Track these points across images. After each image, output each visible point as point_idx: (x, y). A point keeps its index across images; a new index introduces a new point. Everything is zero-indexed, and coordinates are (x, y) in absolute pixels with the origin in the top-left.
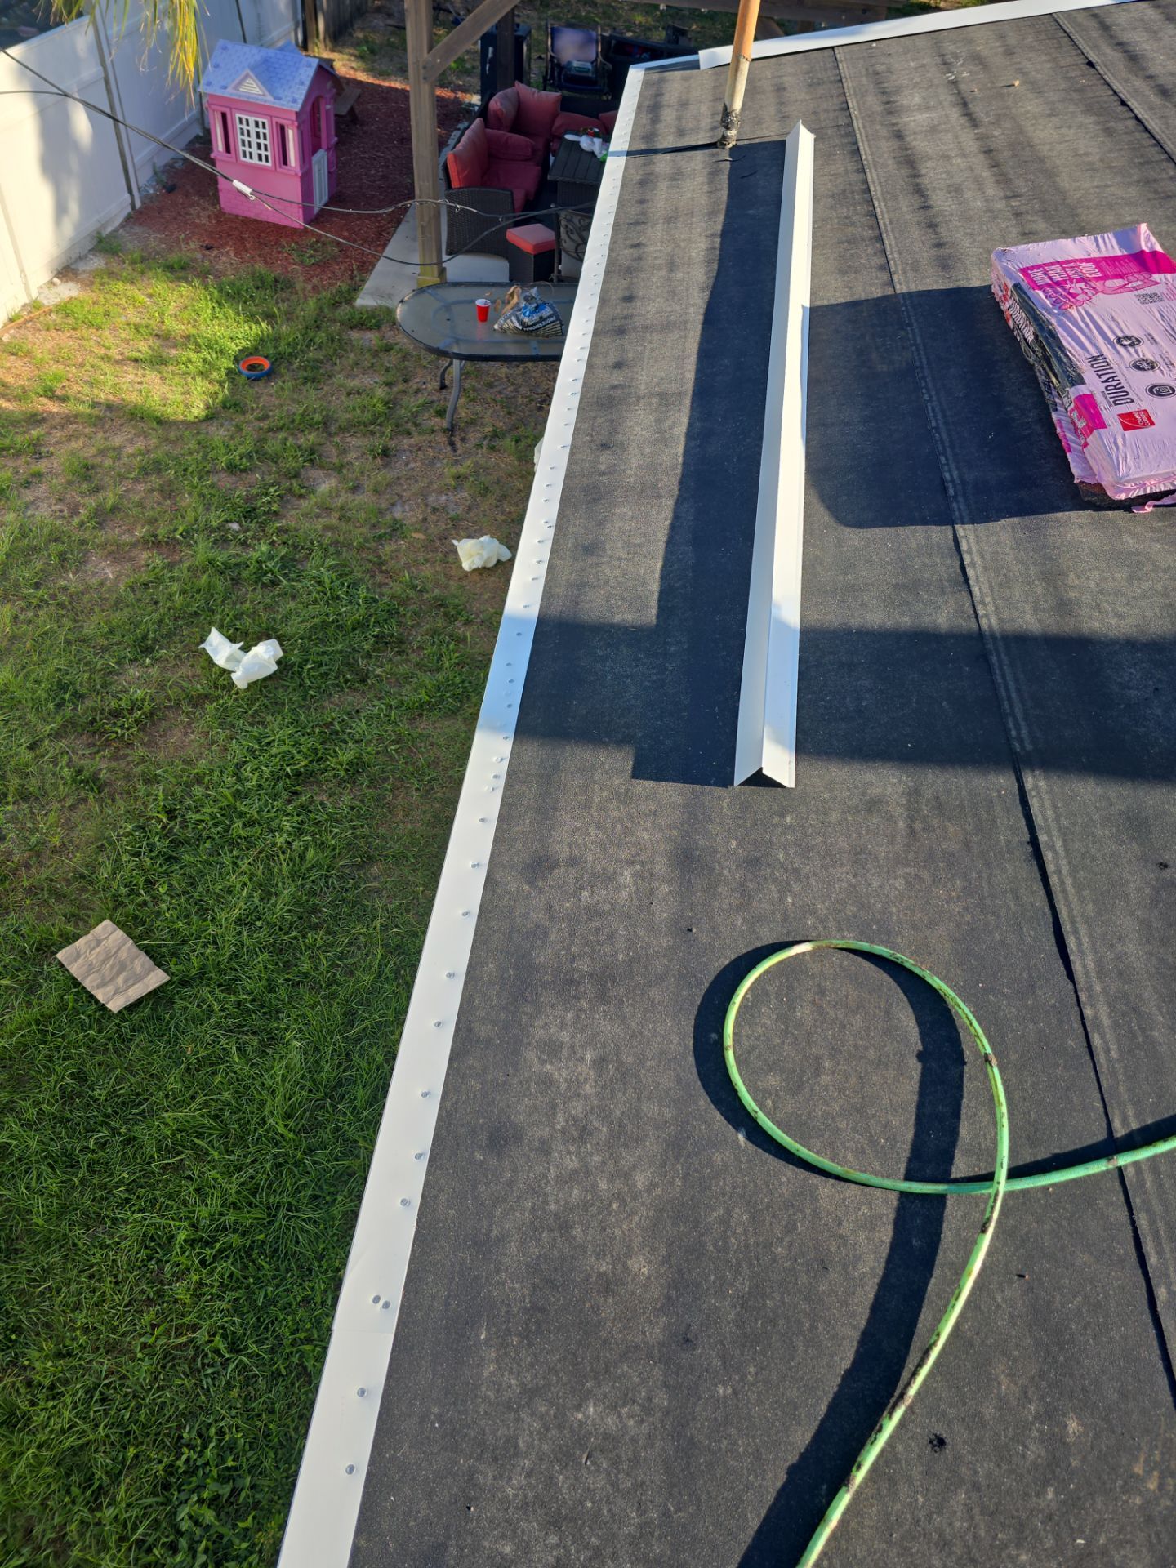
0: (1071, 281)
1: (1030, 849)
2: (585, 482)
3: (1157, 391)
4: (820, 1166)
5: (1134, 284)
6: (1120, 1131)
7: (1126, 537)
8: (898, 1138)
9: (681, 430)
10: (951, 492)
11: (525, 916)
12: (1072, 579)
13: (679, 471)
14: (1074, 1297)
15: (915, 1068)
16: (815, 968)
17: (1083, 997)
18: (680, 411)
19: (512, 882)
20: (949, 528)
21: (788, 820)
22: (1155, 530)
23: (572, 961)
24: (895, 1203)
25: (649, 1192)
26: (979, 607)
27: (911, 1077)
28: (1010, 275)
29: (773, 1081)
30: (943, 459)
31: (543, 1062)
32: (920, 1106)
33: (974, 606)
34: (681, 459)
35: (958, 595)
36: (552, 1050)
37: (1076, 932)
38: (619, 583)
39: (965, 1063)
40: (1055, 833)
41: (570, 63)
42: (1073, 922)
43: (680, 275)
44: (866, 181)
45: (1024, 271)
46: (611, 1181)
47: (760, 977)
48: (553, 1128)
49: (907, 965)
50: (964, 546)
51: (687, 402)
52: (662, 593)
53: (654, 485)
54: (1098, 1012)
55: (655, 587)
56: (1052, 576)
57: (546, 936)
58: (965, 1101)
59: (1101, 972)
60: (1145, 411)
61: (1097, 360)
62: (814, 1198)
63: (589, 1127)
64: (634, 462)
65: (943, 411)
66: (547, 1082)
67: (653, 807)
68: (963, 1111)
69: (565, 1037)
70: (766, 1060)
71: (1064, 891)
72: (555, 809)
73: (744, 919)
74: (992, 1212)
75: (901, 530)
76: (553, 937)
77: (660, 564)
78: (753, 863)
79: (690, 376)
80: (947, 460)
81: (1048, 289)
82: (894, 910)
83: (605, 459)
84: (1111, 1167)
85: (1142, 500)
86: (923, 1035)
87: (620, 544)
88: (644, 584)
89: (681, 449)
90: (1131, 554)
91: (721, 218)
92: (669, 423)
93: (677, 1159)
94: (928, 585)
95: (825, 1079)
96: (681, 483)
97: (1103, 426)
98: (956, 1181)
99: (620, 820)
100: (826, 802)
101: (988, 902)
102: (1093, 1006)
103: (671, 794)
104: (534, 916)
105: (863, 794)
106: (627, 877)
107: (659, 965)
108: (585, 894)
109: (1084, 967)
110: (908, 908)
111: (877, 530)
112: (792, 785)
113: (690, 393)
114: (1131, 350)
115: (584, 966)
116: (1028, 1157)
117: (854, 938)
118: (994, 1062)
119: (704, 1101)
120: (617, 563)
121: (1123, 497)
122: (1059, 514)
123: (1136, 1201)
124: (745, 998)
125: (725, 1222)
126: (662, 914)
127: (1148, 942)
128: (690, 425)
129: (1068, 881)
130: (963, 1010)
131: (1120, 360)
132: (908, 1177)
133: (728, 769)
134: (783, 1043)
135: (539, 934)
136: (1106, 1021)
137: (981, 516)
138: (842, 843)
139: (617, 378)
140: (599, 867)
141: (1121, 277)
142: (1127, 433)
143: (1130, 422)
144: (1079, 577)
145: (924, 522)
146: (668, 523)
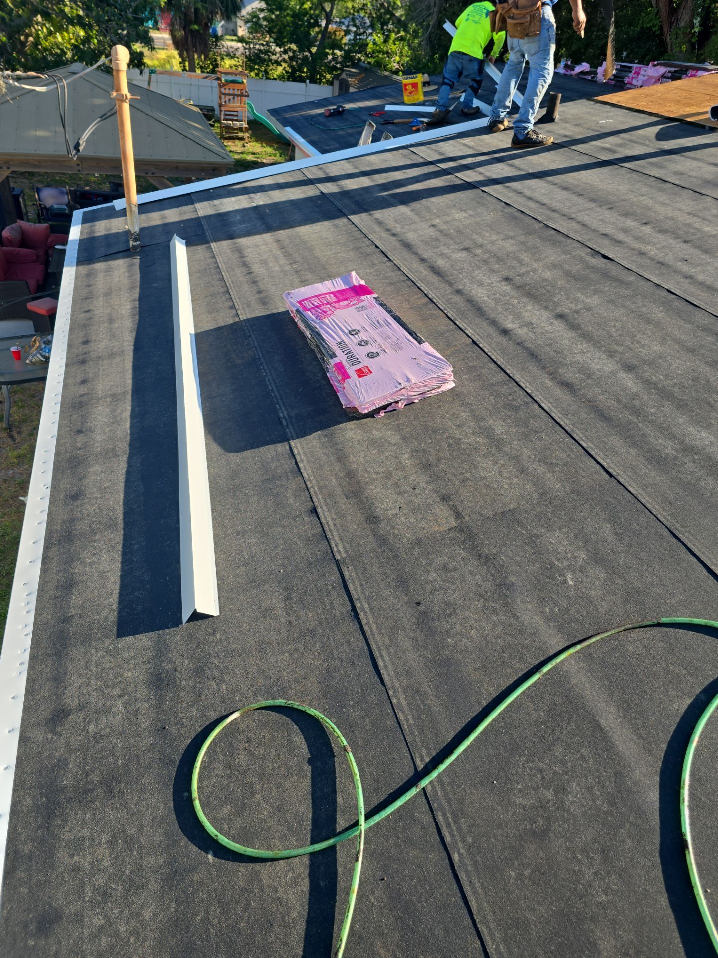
0: (323, 305)
1: (352, 614)
2: (68, 455)
3: (372, 355)
4: (260, 856)
5: (353, 303)
6: (420, 766)
7: (374, 431)
8: (304, 819)
9: (127, 414)
10: (285, 423)
11: (51, 756)
12: (352, 458)
13: (128, 438)
14: (412, 880)
15: (307, 769)
16: (243, 727)
17: (391, 693)
18: (125, 403)
19: (39, 735)
20: (286, 443)
21: (218, 636)
22: (387, 424)
23: (87, 776)
24: (307, 862)
25: (154, 920)
26: (308, 483)
27: (306, 777)
28: (293, 305)
29: (226, 810)
30: (278, 406)
31: (72, 857)
32: (313, 793)
33: (305, 483)
34: (128, 431)
35: (296, 479)
36: (77, 846)
37: (381, 655)
38: (96, 514)
39: (335, 756)
40: (363, 600)
41: (52, 206)
42: (379, 650)
43: (116, 325)
44: (216, 262)
45: (300, 302)
46: (127, 923)
47: (211, 744)
48: (83, 900)
49: (295, 706)
50: (296, 451)
51: (129, 396)
52: (125, 514)
53: (114, 449)
54: (400, 699)
55: (120, 511)
56: (341, 458)
57: (67, 765)
58: (338, 780)
59: (398, 675)
60: (367, 367)
61: (341, 343)
62: (259, 880)
63: (109, 891)
64: (99, 438)
65: (274, 380)
66: (76, 869)
67: (132, 653)
68: (338, 786)
69: (86, 832)
70: (220, 798)
71: (373, 633)
72: (65, 674)
73: (198, 710)
74: (360, 846)
75: (261, 449)
76: (72, 764)
77: (122, 496)
78: (199, 670)
79: (129, 382)
80: (280, 406)
81: (313, 310)
82: (285, 674)
83: (80, 440)
84: (418, 790)
85: (378, 411)
86: (309, 747)
87: (95, 489)
88: (113, 510)
89: (128, 425)
90: (377, 439)
91: (137, 290)
92: (119, 411)
93: (170, 889)
94: (280, 477)
95: (258, 797)
96: (130, 445)
97: (348, 377)
98: (340, 833)
99: (111, 669)
100: (239, 619)
101: (335, 652)
102: (396, 696)
103: (143, 641)
104: (58, 754)
105: (260, 607)
106: (119, 706)
107: (145, 760)
108: (92, 726)
109: (389, 675)
110: (292, 670)
111: (248, 452)
112: (218, 614)
113: (130, 392)
114: (356, 336)
115: (95, 777)
116: (376, 802)
117: (265, 700)
118: (349, 750)
119: (184, 841)
120: (94, 501)
121: (366, 411)
122: (340, 425)
123: (435, 806)
124: (203, 761)
125: (206, 921)
126: (145, 723)
127: (418, 649)
128: (132, 411)
129: (374, 626)
130: (329, 724)
131: (352, 342)
132: (313, 842)
133: (179, 614)
134: (230, 783)
135: (62, 764)
136: (404, 703)
137: (302, 433)
138: (251, 641)
139: (83, 389)
140: (100, 705)
141: (346, 300)
142: (360, 379)
143: (361, 373)
144: (355, 457)
145: (273, 442)
146: (124, 470)
